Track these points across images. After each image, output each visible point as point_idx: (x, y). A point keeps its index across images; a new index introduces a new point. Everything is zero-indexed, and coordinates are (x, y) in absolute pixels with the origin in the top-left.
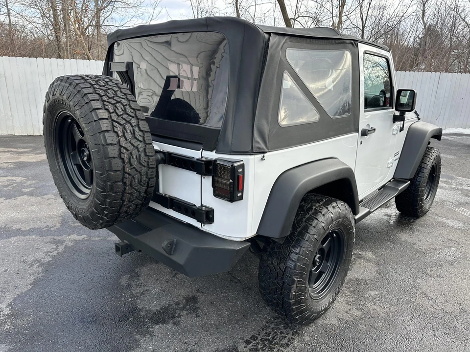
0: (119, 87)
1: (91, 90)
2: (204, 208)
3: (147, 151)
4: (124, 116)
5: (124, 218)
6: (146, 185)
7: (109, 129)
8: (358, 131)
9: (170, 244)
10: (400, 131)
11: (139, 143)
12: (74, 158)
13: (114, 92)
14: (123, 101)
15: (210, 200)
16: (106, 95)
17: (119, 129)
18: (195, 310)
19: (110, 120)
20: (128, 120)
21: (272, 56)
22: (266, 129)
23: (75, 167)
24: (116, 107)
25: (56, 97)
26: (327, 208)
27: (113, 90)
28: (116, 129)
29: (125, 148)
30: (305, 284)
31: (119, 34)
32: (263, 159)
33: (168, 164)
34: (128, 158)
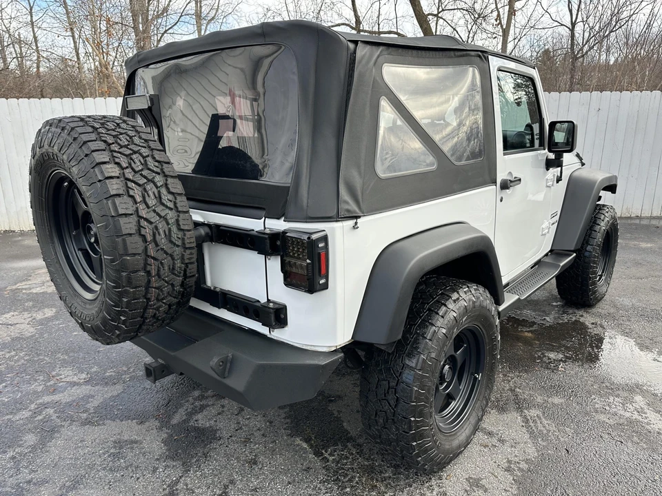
0: (137, 131)
1: (93, 136)
2: (271, 305)
3: (181, 223)
4: (145, 172)
5: (152, 325)
6: (182, 275)
7: (121, 192)
8: (495, 182)
9: (222, 362)
10: (557, 182)
11: (167, 211)
12: (78, 240)
13: (128, 138)
14: (143, 150)
15: (280, 292)
16: (116, 142)
17: (137, 193)
19: (122, 179)
20: (150, 178)
21: (361, 75)
22: (358, 182)
23: (80, 254)
24: (131, 159)
25: (44, 150)
27: (128, 135)
28: (131, 193)
29: (146, 220)
31: (139, 58)
33: (216, 242)
34: (151, 234)
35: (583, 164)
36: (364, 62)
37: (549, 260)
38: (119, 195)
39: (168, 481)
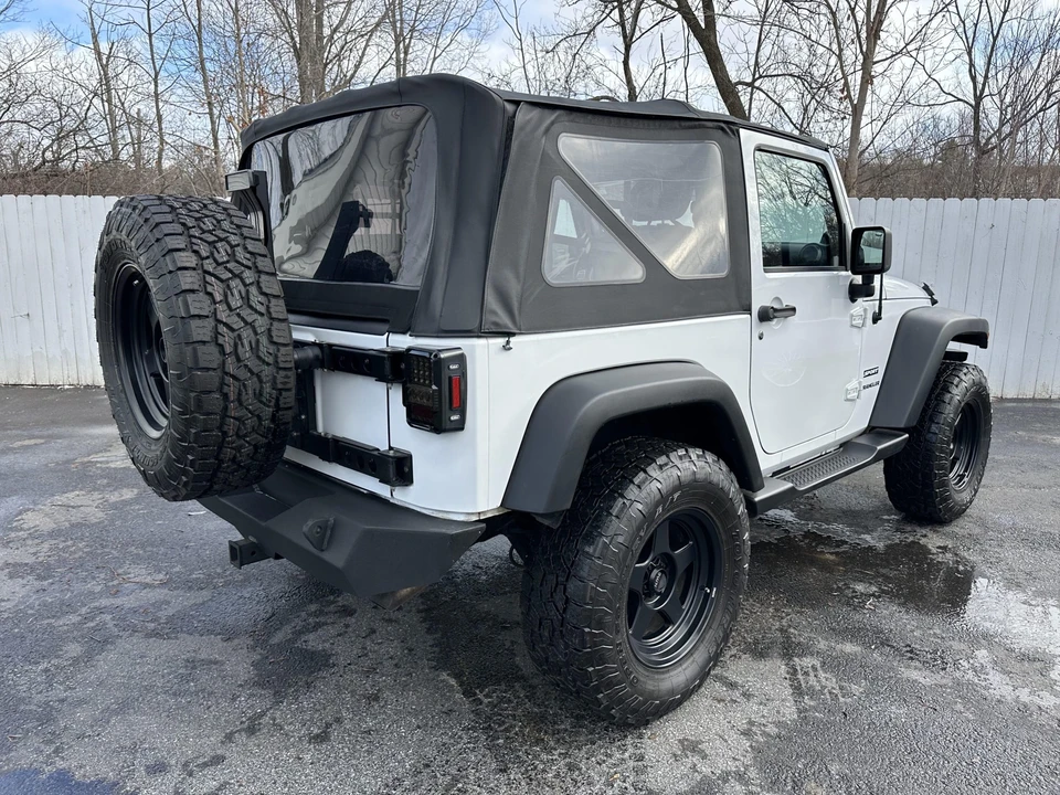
0: (229, 215)
1: (169, 217)
2: (393, 453)
3: (273, 334)
4: (231, 265)
5: (232, 474)
6: (272, 404)
7: (196, 287)
8: (748, 310)
9: (320, 527)
10: (874, 322)
11: (256, 316)
12: (150, 360)
13: (215, 222)
14: (232, 238)
15: (407, 438)
16: (199, 226)
17: (217, 291)
19: (200, 272)
20: (237, 272)
22: (514, 289)
23: (152, 381)
24: (215, 247)
25: (112, 238)
27: (216, 219)
28: (209, 289)
29: (226, 324)
31: (257, 127)
32: (507, 348)
33: (329, 369)
34: (232, 344)
35: (934, 302)
36: (528, 129)
37: (862, 441)
38: (193, 291)
39: (250, 713)
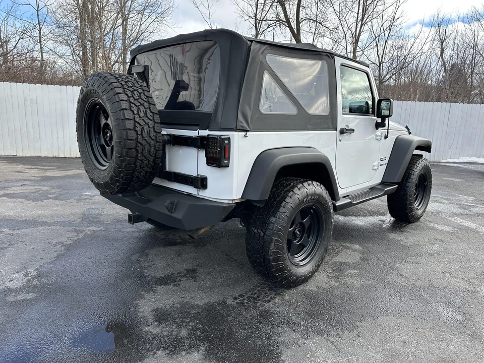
0: (136, 81)
2: (199, 176)
3: (155, 128)
4: (140, 100)
6: (154, 156)
7: (127, 108)
8: (336, 129)
9: (171, 204)
10: (385, 138)
11: (149, 121)
12: (99, 140)
13: (132, 84)
14: (139, 90)
15: (204, 170)
16: (126, 85)
17: (135, 110)
18: (194, 278)
19: (128, 102)
20: (142, 103)
22: (249, 114)
23: (99, 148)
24: (133, 93)
25: (89, 89)
26: (303, 184)
27: (132, 82)
28: (132, 109)
29: (138, 123)
30: (282, 243)
31: (139, 49)
32: (245, 136)
33: (173, 145)
34: (140, 131)
35: (410, 133)
36: (256, 52)
37: (379, 187)
38: (126, 109)
